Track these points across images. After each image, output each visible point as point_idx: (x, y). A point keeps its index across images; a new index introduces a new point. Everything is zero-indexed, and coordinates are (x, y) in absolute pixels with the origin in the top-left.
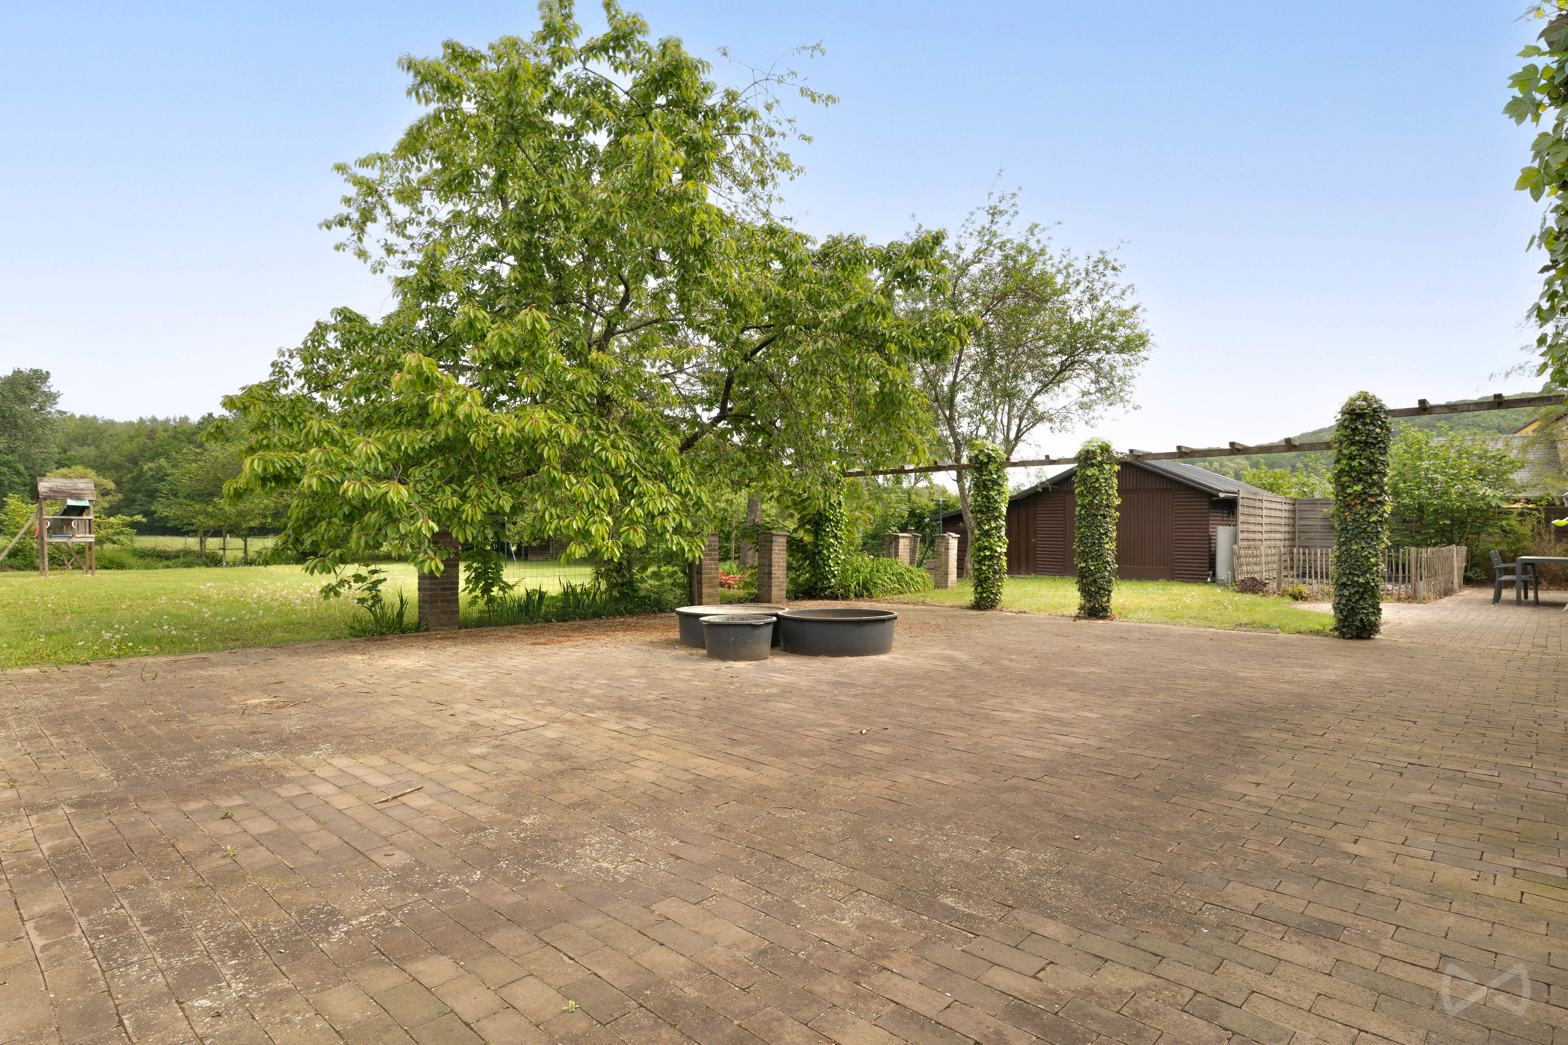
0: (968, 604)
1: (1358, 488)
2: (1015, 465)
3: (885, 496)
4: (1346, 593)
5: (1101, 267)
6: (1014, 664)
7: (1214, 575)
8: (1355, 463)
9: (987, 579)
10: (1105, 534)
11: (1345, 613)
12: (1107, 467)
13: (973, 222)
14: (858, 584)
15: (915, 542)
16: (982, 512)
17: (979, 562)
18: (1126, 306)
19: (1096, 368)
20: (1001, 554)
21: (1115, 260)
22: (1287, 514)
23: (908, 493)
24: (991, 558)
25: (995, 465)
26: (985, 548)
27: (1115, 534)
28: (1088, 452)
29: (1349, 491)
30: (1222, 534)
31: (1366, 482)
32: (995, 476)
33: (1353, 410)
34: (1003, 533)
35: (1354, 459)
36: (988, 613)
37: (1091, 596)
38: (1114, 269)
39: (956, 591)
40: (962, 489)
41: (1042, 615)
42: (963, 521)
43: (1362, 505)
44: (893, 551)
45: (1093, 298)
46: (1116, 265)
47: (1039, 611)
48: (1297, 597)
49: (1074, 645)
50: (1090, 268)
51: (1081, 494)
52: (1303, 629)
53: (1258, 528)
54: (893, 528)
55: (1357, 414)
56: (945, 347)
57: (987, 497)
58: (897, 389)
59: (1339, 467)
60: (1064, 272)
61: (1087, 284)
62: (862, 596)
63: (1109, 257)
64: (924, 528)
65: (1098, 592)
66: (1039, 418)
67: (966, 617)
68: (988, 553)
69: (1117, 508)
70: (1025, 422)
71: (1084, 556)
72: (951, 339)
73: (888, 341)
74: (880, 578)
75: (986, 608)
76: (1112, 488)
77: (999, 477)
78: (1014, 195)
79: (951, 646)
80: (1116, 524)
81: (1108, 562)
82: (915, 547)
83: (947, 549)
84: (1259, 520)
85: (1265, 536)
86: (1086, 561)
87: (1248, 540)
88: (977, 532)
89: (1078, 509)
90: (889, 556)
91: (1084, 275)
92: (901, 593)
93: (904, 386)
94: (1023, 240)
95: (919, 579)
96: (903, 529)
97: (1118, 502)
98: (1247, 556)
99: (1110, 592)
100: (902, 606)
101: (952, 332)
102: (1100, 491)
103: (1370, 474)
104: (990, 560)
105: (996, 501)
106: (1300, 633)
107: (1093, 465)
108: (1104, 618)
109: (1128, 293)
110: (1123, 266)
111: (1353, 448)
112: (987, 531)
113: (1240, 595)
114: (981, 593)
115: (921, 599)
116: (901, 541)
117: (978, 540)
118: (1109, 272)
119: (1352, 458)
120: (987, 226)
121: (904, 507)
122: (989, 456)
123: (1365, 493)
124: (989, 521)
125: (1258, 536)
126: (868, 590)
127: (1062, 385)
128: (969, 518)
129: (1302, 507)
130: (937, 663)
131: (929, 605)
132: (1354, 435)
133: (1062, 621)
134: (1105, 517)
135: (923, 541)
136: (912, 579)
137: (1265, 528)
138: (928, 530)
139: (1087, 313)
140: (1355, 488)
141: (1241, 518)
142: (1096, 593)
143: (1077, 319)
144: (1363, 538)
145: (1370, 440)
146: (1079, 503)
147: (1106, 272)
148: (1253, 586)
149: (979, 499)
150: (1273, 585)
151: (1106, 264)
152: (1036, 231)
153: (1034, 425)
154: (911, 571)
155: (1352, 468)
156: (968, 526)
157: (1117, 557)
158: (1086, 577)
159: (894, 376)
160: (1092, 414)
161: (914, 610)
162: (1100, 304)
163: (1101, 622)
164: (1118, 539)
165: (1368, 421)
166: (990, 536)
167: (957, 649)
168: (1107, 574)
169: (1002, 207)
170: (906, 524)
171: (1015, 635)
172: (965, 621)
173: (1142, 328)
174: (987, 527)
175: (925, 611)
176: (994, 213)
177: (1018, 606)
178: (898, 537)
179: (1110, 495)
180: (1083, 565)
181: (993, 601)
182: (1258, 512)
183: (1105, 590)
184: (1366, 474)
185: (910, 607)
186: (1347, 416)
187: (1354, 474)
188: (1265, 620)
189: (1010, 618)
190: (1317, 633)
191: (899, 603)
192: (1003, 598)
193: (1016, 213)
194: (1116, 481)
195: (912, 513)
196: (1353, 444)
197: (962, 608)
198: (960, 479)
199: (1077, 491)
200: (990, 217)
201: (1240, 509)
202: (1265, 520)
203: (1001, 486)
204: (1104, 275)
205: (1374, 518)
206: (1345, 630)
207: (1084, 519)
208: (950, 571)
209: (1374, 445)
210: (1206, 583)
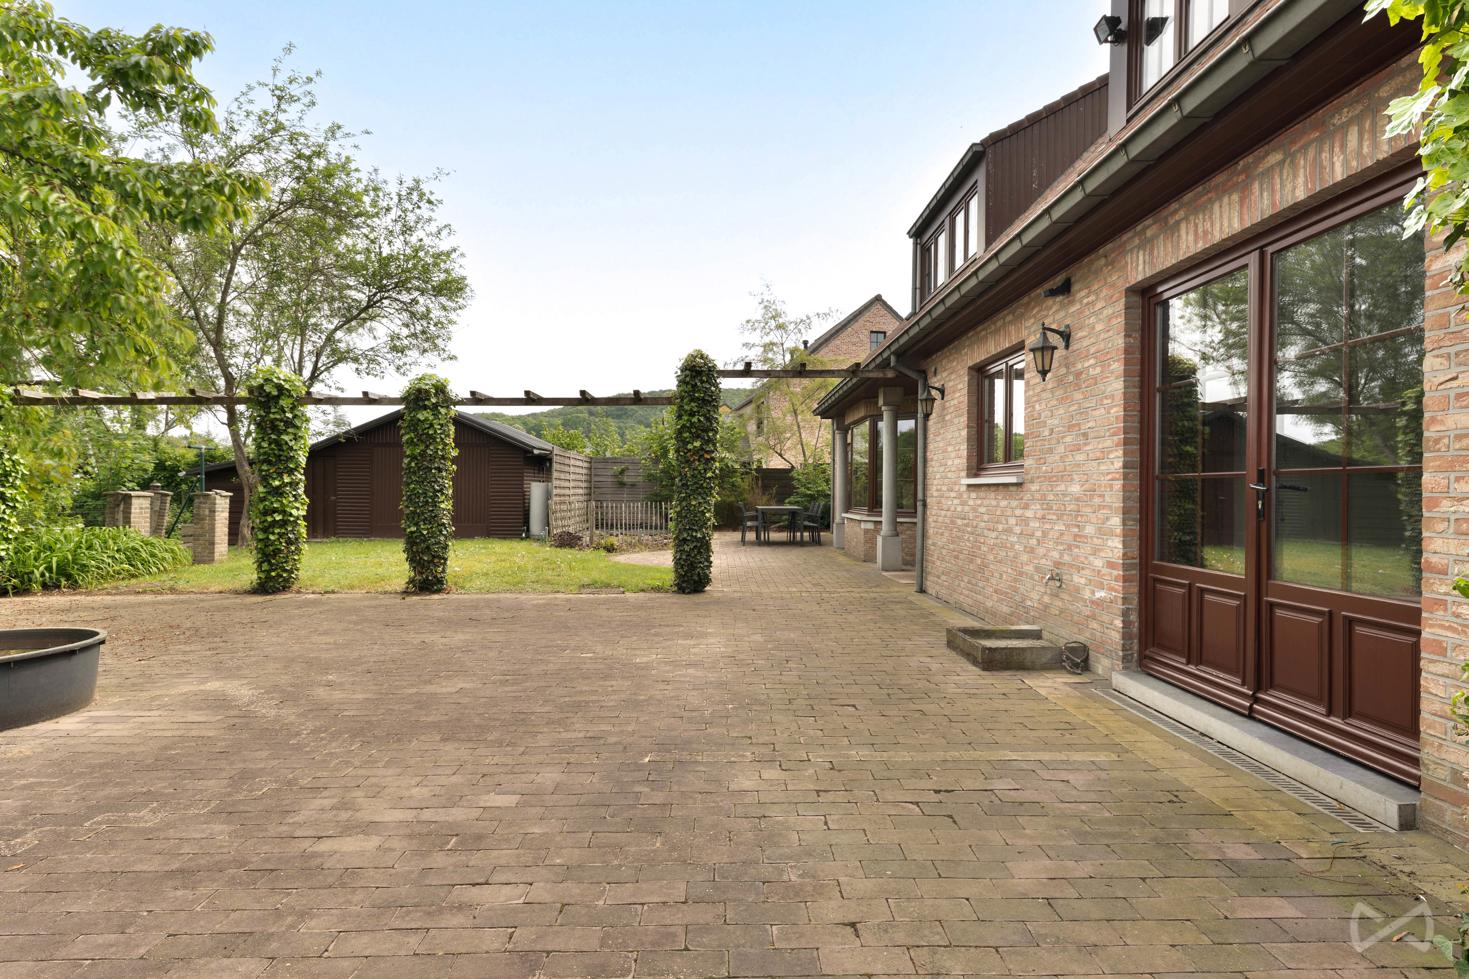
0: (248, 587)
1: (697, 444)
2: (318, 402)
3: (116, 442)
4: (687, 548)
5: (415, 197)
6: (338, 695)
7: (528, 530)
8: (695, 420)
9: (277, 552)
10: (441, 491)
11: (686, 569)
12: (443, 411)
13: (251, 102)
14: (49, 569)
15: (163, 503)
16: (269, 463)
17: (265, 530)
18: (444, 246)
19: (408, 307)
20: (298, 518)
21: (432, 193)
22: (584, 471)
23: (155, 441)
24: (284, 523)
25: (290, 401)
26: (275, 511)
27: (450, 491)
28: (419, 390)
29: (690, 447)
30: (536, 490)
31: (703, 438)
32: (290, 415)
33: (694, 366)
34: (301, 491)
35: (694, 416)
36: (279, 597)
37: (423, 567)
38: (430, 202)
39: (226, 566)
40: (235, 435)
41: (358, 594)
42: (237, 475)
43: (699, 461)
44: (120, 517)
45: (407, 230)
46: (432, 198)
47: (352, 587)
48: (610, 549)
49: (416, 639)
50: (404, 193)
51: (410, 442)
52: (645, 587)
53: (567, 484)
54: (130, 485)
55: (697, 371)
56: (206, 209)
57: (278, 443)
58: (113, 257)
59: (681, 422)
60: (372, 193)
61: (400, 213)
62: (58, 586)
63: (425, 188)
64: (178, 484)
65: (432, 561)
66: (341, 357)
67: (247, 607)
68: (278, 517)
69: (454, 461)
70: (323, 359)
71: (414, 518)
72: (220, 203)
73: (94, 179)
74: (93, 558)
75: (275, 591)
76: (448, 436)
77: (295, 416)
78: (310, 80)
79: (219, 670)
80: (453, 479)
81: (444, 524)
82: (162, 509)
83: (213, 511)
84: (567, 476)
85: (572, 491)
86: (417, 524)
87: (560, 495)
88: (261, 489)
89: (406, 461)
90: (114, 524)
91: (396, 199)
92: (133, 576)
93: (127, 253)
94: (321, 140)
95: (167, 556)
96: (144, 485)
97: (455, 453)
98: (561, 511)
99: (446, 560)
100: (132, 598)
101: (220, 191)
102: (434, 439)
103: (706, 430)
104: (281, 527)
105: (291, 448)
106: (643, 590)
107: (425, 407)
108: (438, 591)
109: (444, 233)
110: (440, 202)
111: (693, 404)
112: (278, 488)
113: (558, 549)
114: (268, 572)
115: (168, 584)
116: (135, 501)
117: (263, 500)
118: (424, 205)
119: (692, 414)
120: (272, 110)
121: (147, 457)
122: (280, 388)
123: (702, 449)
124: (280, 475)
125: (567, 492)
126: (69, 577)
127: (369, 323)
128: (246, 473)
129: (596, 465)
130: (192, 717)
131: (181, 593)
132: (694, 391)
133: (387, 600)
134: (440, 470)
135: (176, 499)
136: (153, 555)
137: (572, 484)
138: (184, 487)
139: (398, 244)
140: (695, 444)
141: (555, 474)
142: (429, 562)
143: (386, 251)
144: (700, 494)
145: (707, 398)
146: (408, 452)
147: (421, 204)
148: (568, 541)
149: (265, 445)
150: (586, 539)
151: (422, 195)
152: (339, 134)
153: (335, 364)
154: (152, 545)
155: (692, 424)
156: (245, 481)
157: (453, 519)
158: (417, 544)
159: (105, 232)
160: (404, 360)
161: (154, 603)
162: (413, 239)
163: (436, 597)
164: (456, 497)
165: (705, 379)
166: (281, 494)
167: (231, 674)
168: (442, 538)
169: (295, 90)
170: (151, 479)
171: (325, 633)
172: (243, 616)
173: (458, 272)
174: (277, 483)
175: (173, 603)
176: (282, 97)
177: (322, 584)
178: (130, 497)
179: (446, 445)
180: (413, 529)
181: (286, 580)
182: (567, 469)
183: (440, 558)
184: (703, 431)
185: (148, 598)
186: (688, 372)
187: (694, 430)
188: (604, 578)
189: (314, 603)
190: (657, 589)
191: (129, 593)
192: (300, 573)
193: (314, 104)
194: (452, 428)
195: (160, 466)
196: (693, 400)
197: (236, 592)
198: (232, 421)
199: (405, 438)
200: (276, 101)
201: (555, 466)
202: (572, 477)
203: (298, 428)
204: (419, 207)
205: (709, 474)
206: (684, 585)
207: (414, 473)
208: (217, 539)
209: (710, 402)
210: (522, 539)
